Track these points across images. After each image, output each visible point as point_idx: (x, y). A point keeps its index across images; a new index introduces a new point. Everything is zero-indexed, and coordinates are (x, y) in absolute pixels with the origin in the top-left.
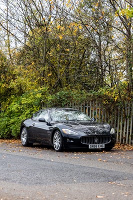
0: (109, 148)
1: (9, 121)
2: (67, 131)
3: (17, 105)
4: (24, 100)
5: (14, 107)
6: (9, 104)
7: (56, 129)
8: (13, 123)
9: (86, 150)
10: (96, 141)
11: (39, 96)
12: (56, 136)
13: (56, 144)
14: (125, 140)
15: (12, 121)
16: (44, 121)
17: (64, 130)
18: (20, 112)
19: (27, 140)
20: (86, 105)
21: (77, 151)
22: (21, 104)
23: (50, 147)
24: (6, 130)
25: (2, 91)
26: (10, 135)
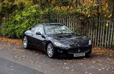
1: (14, 27)
2: (58, 44)
3: (19, 17)
4: (24, 13)
6: (14, 16)
7: (49, 42)
8: (18, 29)
10: (79, 51)
11: (34, 11)
15: (17, 27)
16: (40, 34)
17: (55, 43)
18: (22, 21)
20: (66, 18)
22: (22, 16)
24: (13, 33)
25: (10, 7)
26: (15, 36)
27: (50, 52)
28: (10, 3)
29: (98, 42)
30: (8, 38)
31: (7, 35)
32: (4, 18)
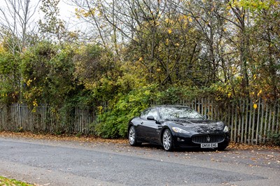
0: (222, 148)
1: (116, 120)
2: (178, 130)
3: (124, 103)
4: (132, 98)
5: (121, 105)
6: (116, 102)
7: (166, 128)
8: (121, 122)
9: (197, 149)
10: (209, 140)
11: (147, 93)
12: (166, 135)
13: (166, 143)
14: (240, 139)
15: (119, 119)
16: (153, 119)
17: (174, 128)
18: (128, 110)
19: (136, 139)
20: (197, 102)
21: (189, 150)
22: (128, 102)
23: (160, 147)
24: (113, 130)
25: (109, 88)
26: (117, 134)
27: (167, 143)
28: (110, 83)
29: (245, 137)
30: (106, 138)
31: (105, 133)
32: (101, 107)
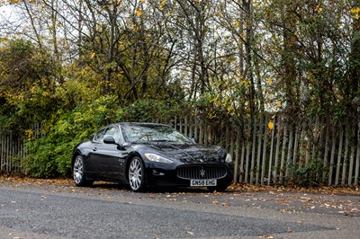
1: (53, 149)
2: (153, 157)
3: (66, 124)
4: (79, 116)
5: (62, 126)
6: (54, 124)
7: (135, 155)
8: (60, 153)
10: (202, 174)
11: (102, 109)
12: (133, 166)
14: (243, 178)
15: (59, 149)
16: (113, 142)
17: (147, 155)
18: (71, 135)
19: (84, 175)
22: (72, 123)
23: (124, 186)
24: (49, 165)
25: (43, 103)
26: (54, 171)
27: (135, 178)
28: (45, 94)
29: (252, 173)
30: (37, 178)
31: (35, 170)
32: (30, 132)
